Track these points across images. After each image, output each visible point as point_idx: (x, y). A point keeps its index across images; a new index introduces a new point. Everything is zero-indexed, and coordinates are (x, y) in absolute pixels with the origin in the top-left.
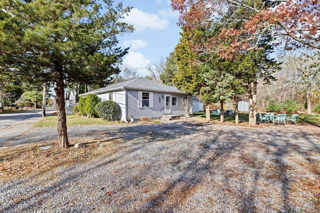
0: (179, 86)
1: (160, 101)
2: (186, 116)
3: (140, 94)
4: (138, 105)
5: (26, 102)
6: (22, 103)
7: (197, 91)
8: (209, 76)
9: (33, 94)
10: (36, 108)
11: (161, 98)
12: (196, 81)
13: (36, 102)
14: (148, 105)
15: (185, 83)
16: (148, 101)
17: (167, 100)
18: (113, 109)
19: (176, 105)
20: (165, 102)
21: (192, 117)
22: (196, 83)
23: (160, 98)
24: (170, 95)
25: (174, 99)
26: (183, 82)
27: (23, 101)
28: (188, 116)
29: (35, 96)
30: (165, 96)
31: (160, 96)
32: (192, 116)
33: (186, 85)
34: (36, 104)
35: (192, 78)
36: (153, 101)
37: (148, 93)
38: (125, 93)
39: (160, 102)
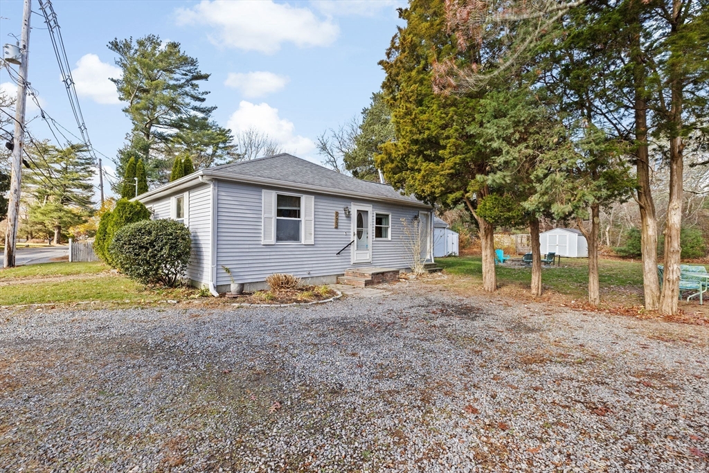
0: (396, 176)
1: (337, 223)
2: (416, 270)
3: (269, 200)
4: (262, 235)
5: (36, 228)
6: (27, 230)
7: (458, 189)
8: (511, 131)
9: (52, 210)
10: (58, 242)
11: (342, 216)
12: (455, 154)
13: (59, 228)
14: (295, 237)
15: (416, 163)
16: (298, 223)
17: (360, 223)
18: (167, 247)
19: (386, 237)
20: (354, 227)
21: (435, 274)
22: (457, 159)
23: (337, 214)
24: (368, 207)
25: (380, 220)
26: (412, 158)
27: (28, 226)
28: (421, 271)
29: (55, 213)
30: (354, 208)
31: (339, 207)
32: (435, 271)
33: (419, 170)
34: (59, 233)
35: (442, 142)
36: (313, 222)
37: (299, 199)
38: (211, 193)
39: (336, 228)
